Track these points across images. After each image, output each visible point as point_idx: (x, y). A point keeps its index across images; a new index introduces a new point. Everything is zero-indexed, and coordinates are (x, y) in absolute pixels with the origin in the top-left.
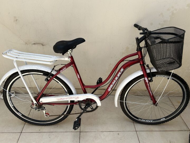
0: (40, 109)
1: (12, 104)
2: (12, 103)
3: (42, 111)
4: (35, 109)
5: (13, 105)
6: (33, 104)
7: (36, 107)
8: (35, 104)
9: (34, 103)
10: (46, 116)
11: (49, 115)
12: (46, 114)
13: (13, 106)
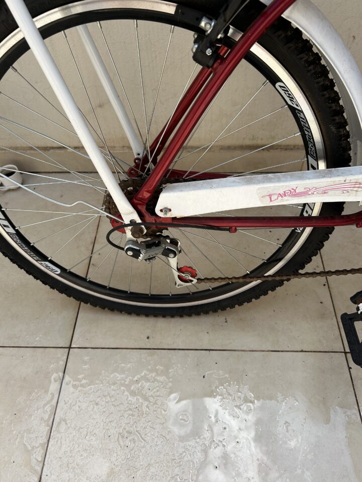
0: (157, 251)
1: (6, 223)
2: (7, 219)
3: (163, 257)
4: (130, 253)
5: (14, 227)
6: (119, 226)
7: (135, 243)
8: (132, 223)
9: (127, 221)
10: (179, 282)
11: (193, 276)
12: (179, 270)
13: (11, 230)
